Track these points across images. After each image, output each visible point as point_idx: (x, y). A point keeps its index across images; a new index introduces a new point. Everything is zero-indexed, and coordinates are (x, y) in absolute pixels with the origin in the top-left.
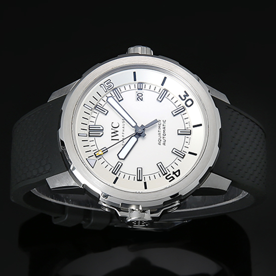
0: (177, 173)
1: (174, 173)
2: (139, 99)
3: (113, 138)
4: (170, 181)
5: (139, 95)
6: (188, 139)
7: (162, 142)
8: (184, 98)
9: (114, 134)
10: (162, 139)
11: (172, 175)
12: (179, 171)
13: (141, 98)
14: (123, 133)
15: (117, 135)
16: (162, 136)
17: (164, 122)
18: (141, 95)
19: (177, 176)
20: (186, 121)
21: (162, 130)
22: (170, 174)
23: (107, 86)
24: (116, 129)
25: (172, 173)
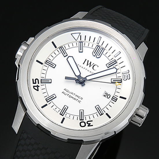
0: (36, 88)
1: (38, 86)
2: (106, 94)
3: (87, 61)
4: (33, 79)
5: (109, 96)
6: (58, 111)
7: (65, 92)
8: (89, 123)
9: (89, 63)
10: (68, 93)
11: (37, 84)
12: (38, 90)
13: (106, 96)
14: (86, 69)
15: (87, 65)
16: (70, 94)
17: (79, 102)
18: (108, 97)
19: (34, 86)
20: (72, 117)
21: (74, 97)
22: (38, 83)
23: (126, 75)
24: (92, 67)
25: (39, 85)
